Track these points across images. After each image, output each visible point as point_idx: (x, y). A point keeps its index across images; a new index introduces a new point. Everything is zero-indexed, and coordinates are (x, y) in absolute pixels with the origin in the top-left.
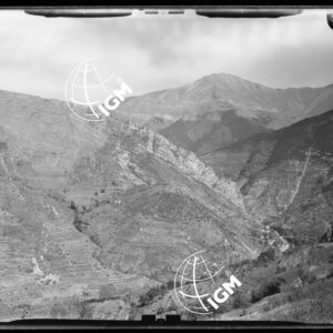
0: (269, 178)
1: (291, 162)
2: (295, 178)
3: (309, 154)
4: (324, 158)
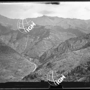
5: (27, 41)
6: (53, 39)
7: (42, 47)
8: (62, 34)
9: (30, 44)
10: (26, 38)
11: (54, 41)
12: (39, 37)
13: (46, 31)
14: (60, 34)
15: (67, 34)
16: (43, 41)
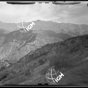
0: (4, 47)
1: (10, 43)
2: (11, 47)
3: (14, 40)
4: (18, 41)
5: (12, 46)
6: (38, 44)
7: (25, 52)
8: (49, 39)
9: (15, 49)
10: (11, 43)
11: (39, 46)
12: (25, 42)
13: (33, 36)
14: (47, 39)
15: (54, 39)
16: (26, 46)
